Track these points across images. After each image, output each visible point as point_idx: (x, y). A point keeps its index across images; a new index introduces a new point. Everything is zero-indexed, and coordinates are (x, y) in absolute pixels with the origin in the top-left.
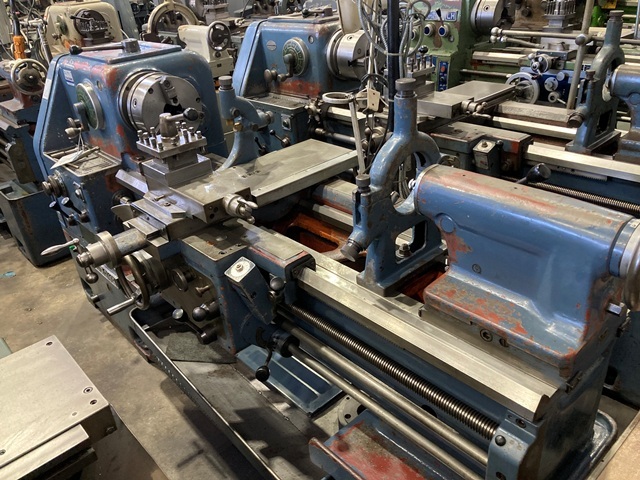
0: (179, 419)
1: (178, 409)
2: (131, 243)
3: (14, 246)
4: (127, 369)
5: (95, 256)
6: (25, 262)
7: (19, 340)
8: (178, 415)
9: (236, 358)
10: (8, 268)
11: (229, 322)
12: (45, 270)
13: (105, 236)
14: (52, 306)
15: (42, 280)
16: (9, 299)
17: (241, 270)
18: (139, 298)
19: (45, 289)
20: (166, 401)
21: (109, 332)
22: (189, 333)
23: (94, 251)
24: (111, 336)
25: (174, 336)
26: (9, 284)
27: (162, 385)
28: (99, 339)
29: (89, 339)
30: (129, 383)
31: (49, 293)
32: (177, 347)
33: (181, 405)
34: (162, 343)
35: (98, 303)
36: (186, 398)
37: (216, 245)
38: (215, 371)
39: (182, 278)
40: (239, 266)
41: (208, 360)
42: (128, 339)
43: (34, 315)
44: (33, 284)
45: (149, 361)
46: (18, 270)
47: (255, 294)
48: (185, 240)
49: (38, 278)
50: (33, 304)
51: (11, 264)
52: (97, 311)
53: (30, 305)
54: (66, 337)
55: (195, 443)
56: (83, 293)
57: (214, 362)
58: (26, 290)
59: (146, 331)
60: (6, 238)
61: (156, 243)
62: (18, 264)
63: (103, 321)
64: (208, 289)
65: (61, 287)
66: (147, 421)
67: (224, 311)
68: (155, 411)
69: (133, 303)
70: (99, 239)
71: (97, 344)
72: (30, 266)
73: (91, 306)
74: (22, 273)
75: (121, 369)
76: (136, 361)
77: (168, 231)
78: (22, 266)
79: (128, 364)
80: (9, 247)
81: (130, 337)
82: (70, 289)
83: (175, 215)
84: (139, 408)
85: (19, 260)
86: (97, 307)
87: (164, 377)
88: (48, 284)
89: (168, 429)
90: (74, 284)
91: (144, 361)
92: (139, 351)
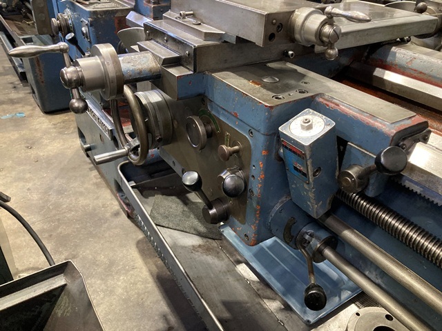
0: (152, 286)
1: (151, 274)
2: (140, 67)
3: (29, 93)
4: (106, 220)
5: (87, 75)
6: (35, 107)
7: (14, 173)
8: (150, 280)
9: (221, 234)
10: (20, 109)
11: (258, 203)
12: (50, 117)
13: (107, 49)
14: (49, 148)
15: (46, 124)
16: (14, 135)
17: (310, 128)
18: (135, 150)
19: (46, 132)
20: (139, 262)
21: (95, 181)
22: (174, 197)
23: (88, 68)
24: (97, 185)
25: (158, 199)
26: (17, 122)
27: (138, 243)
28: (85, 186)
29: (76, 184)
30: (107, 235)
31: (49, 136)
32: (162, 211)
33: (154, 269)
34: (146, 203)
35: (89, 152)
36: (160, 262)
37: (265, 86)
38: (200, 246)
39: (201, 129)
40: (307, 121)
41: (192, 231)
42: (112, 191)
43: (33, 153)
44: (38, 127)
45: (129, 217)
46: (28, 113)
47: (319, 170)
48: (217, 75)
49: (43, 122)
50: (34, 143)
51: (23, 107)
52: (87, 159)
53: (31, 144)
54: (56, 178)
55: (165, 317)
56: (78, 141)
57: (200, 234)
58: (30, 130)
59: (132, 187)
60: (24, 86)
61: (175, 72)
62: (29, 108)
63: (91, 169)
64: (237, 152)
65: (60, 133)
66: (118, 280)
67: (256, 187)
68: (128, 271)
69: (126, 155)
70: (98, 53)
71: (82, 190)
72: (38, 111)
73: (83, 153)
74: (31, 116)
75: (100, 219)
76: (116, 214)
77: (195, 58)
78: (33, 110)
79: (108, 215)
80: (25, 94)
81: (114, 189)
82: (68, 136)
83: (208, 36)
84: (112, 263)
85: (31, 105)
86: (88, 156)
87: (141, 236)
88: (49, 128)
89: (139, 294)
90: (72, 133)
91: (124, 216)
92: (120, 204)
